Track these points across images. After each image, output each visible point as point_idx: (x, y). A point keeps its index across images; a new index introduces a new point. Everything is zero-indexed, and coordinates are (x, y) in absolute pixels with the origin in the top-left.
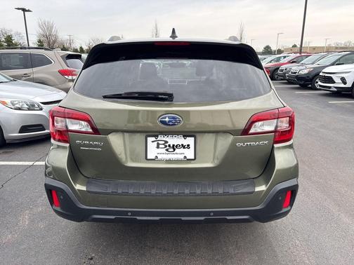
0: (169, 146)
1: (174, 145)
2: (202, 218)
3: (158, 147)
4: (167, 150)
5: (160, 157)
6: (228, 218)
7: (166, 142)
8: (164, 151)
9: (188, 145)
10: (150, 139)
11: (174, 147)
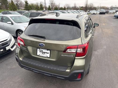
0: (43, 52)
1: (44, 52)
2: (50, 75)
3: (40, 52)
4: (42, 53)
5: (40, 55)
6: (58, 77)
7: (42, 51)
8: (41, 53)
9: (48, 53)
10: (38, 49)
11: (44, 53)
